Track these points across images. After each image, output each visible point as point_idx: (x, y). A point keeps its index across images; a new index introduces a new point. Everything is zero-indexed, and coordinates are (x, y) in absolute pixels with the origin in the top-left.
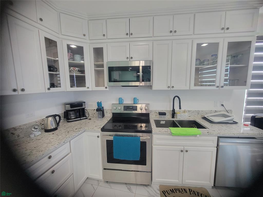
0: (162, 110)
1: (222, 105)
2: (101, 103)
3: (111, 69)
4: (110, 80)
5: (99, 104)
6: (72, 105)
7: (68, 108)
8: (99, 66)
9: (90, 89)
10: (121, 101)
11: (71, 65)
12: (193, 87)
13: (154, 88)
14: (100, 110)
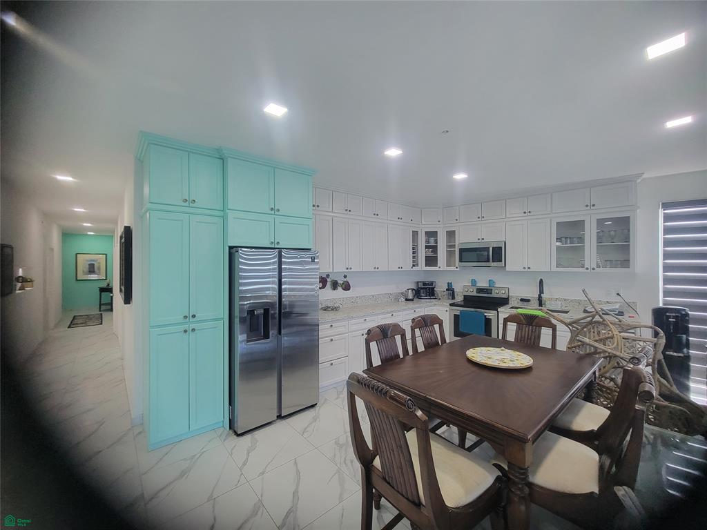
0: (525, 296)
1: (618, 294)
2: (451, 283)
3: (462, 251)
4: (461, 261)
5: (450, 284)
6: (424, 284)
7: (421, 285)
8: (450, 247)
9: (441, 269)
10: (474, 282)
11: (426, 247)
12: (554, 269)
13: (508, 268)
14: (451, 290)
